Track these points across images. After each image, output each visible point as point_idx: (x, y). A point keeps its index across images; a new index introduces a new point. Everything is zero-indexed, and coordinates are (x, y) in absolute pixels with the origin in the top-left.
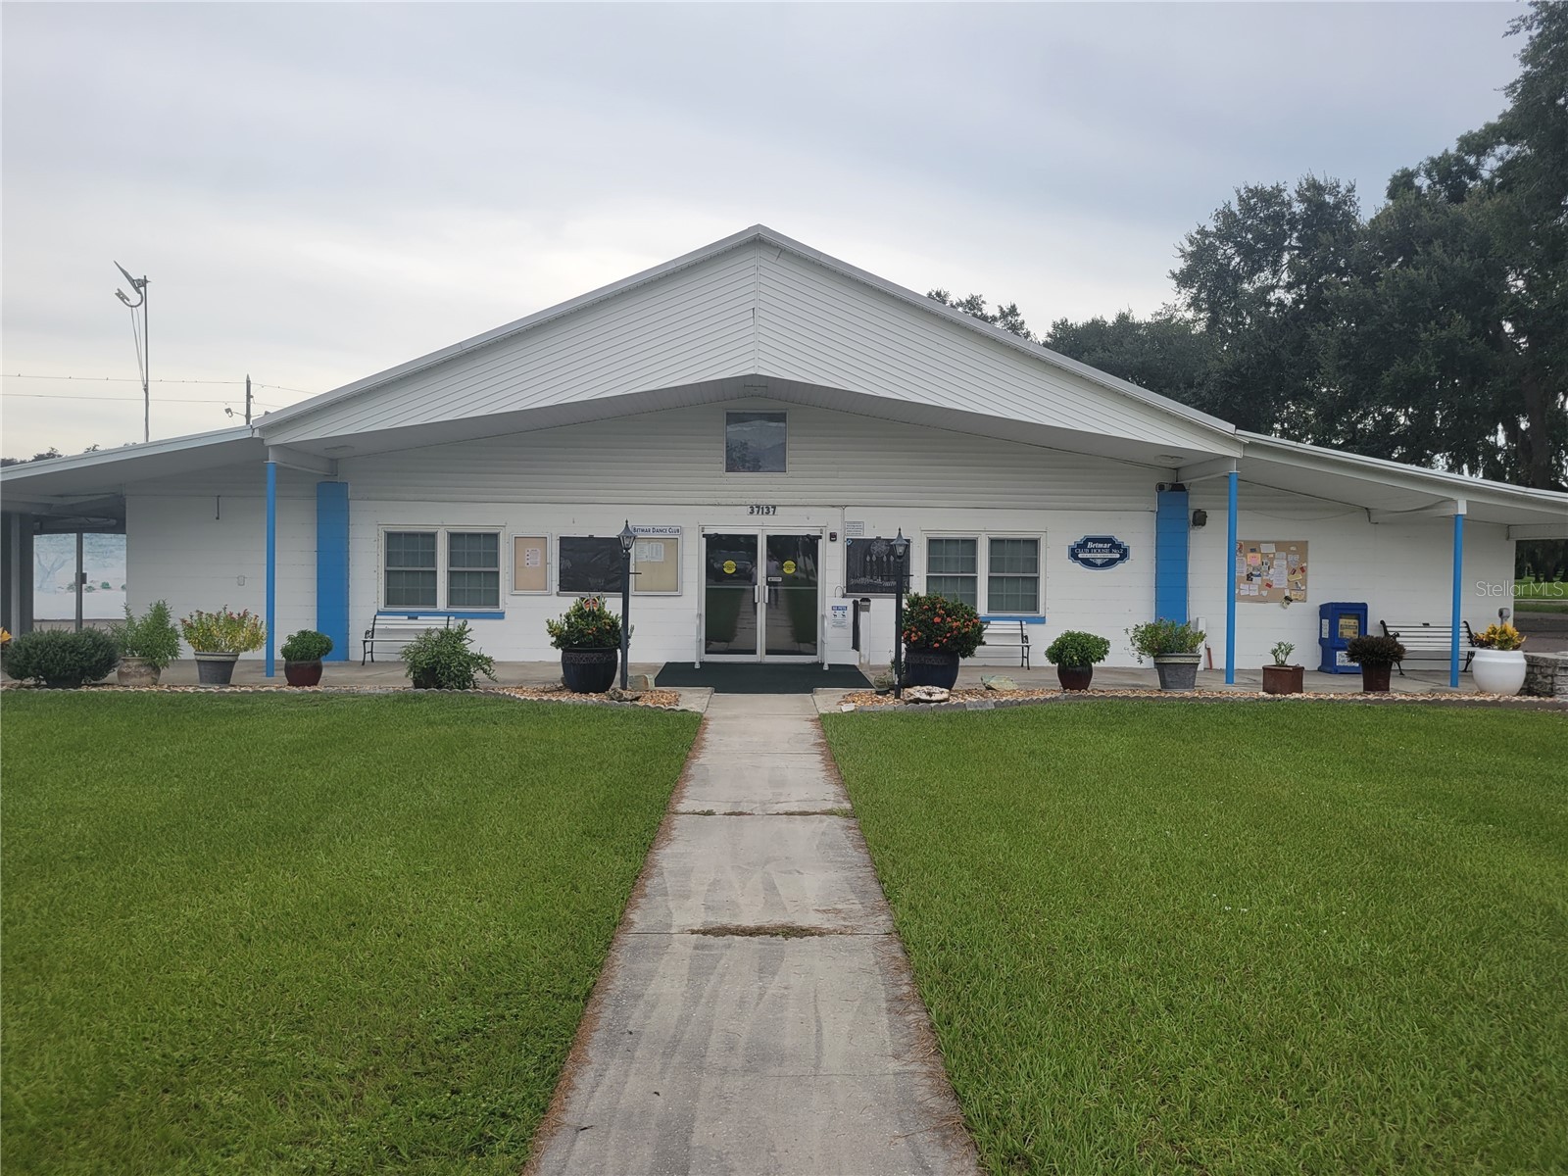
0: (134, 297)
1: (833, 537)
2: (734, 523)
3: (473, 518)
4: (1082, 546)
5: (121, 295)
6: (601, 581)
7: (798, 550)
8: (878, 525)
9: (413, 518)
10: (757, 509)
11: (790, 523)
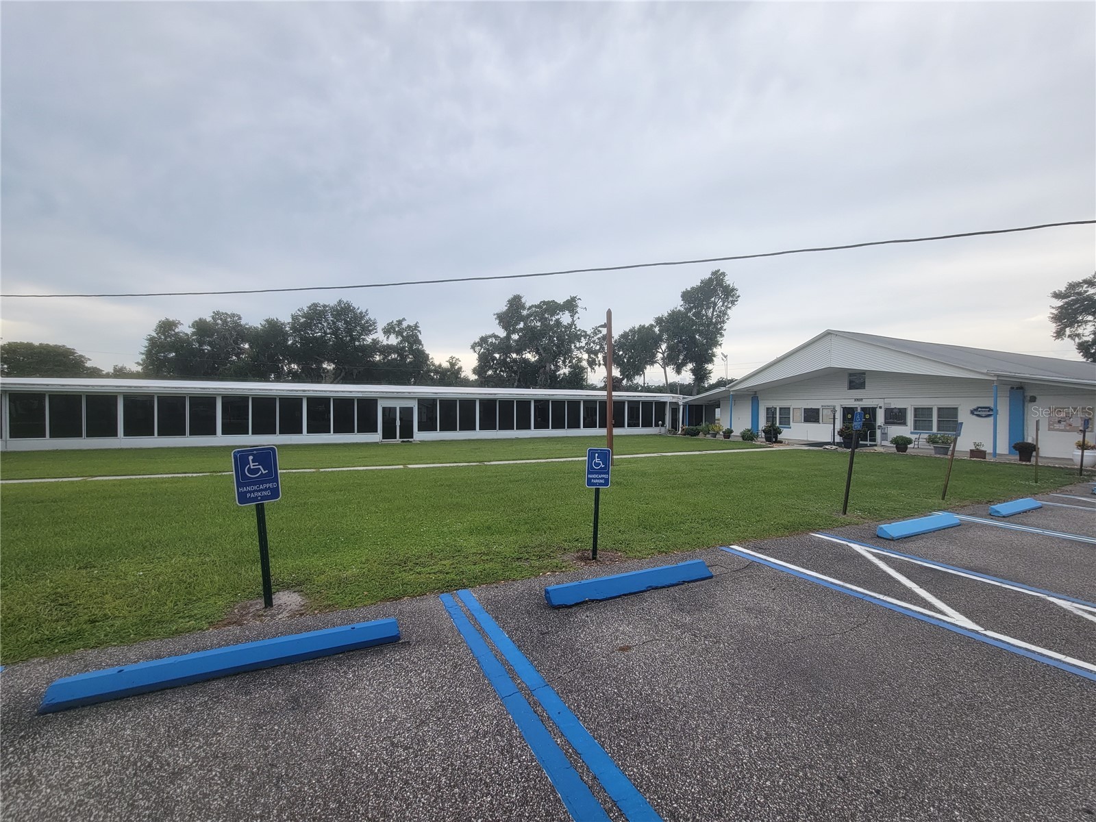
0: (725, 359)
1: (880, 407)
2: (850, 403)
3: (784, 404)
4: (976, 410)
5: (723, 359)
6: (814, 420)
7: (871, 412)
8: (896, 404)
9: (771, 404)
10: (857, 400)
11: (867, 403)
